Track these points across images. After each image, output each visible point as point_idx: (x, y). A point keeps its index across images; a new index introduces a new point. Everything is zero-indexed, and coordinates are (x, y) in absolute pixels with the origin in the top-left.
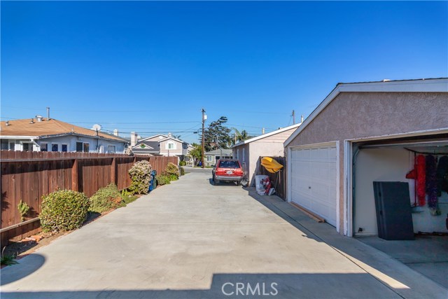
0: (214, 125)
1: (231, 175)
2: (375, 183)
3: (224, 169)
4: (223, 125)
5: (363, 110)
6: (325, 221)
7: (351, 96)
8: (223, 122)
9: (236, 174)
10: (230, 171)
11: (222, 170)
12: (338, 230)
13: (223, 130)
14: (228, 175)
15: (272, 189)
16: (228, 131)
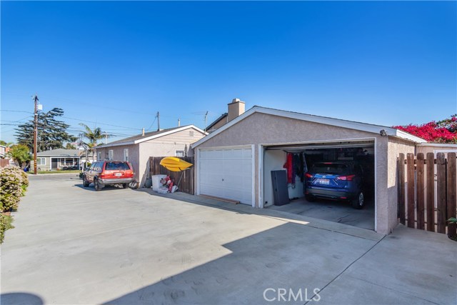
0: (42, 118)
1: (121, 177)
2: (272, 172)
3: (112, 172)
4: (56, 118)
5: (273, 125)
6: (240, 203)
7: (264, 116)
8: (57, 115)
9: (125, 176)
10: (118, 173)
11: (107, 172)
12: (253, 206)
13: (56, 124)
14: (117, 177)
15: (175, 186)
16: (65, 126)
